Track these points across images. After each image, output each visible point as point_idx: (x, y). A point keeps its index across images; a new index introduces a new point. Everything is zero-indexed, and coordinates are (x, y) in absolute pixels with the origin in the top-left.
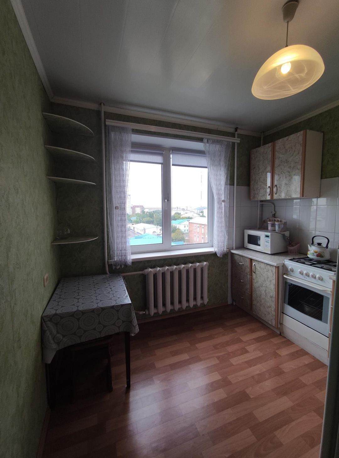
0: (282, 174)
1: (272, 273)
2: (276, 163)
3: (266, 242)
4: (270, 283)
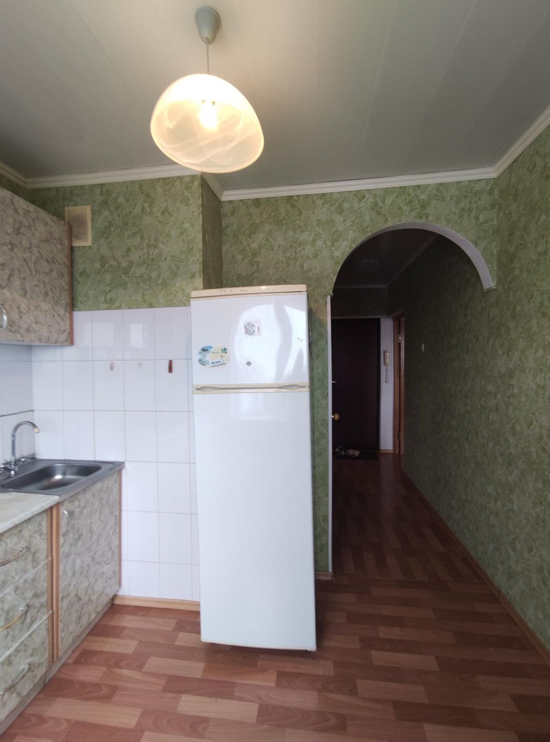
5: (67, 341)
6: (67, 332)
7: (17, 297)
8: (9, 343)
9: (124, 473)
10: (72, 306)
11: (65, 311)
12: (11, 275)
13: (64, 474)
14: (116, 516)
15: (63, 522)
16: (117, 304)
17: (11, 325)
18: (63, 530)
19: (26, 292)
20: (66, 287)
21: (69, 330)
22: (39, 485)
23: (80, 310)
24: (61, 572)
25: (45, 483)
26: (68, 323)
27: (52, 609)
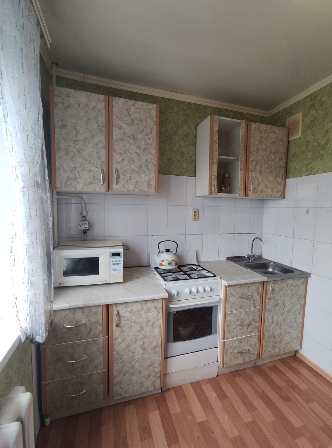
0: (127, 154)
1: (156, 312)
2: (115, 133)
3: (114, 264)
4: (153, 327)
5: (281, 196)
6: (282, 191)
7: (258, 175)
8: (253, 198)
9: (309, 280)
10: (286, 176)
11: (282, 179)
12: (256, 165)
13: (274, 269)
14: (301, 304)
15: (269, 292)
16: (315, 171)
17: (254, 190)
18: (268, 296)
19: (262, 172)
20: (283, 166)
21: (282, 190)
22: (261, 270)
23: (290, 178)
24: (266, 317)
25: (264, 270)
26: (283, 186)
27: (261, 332)
